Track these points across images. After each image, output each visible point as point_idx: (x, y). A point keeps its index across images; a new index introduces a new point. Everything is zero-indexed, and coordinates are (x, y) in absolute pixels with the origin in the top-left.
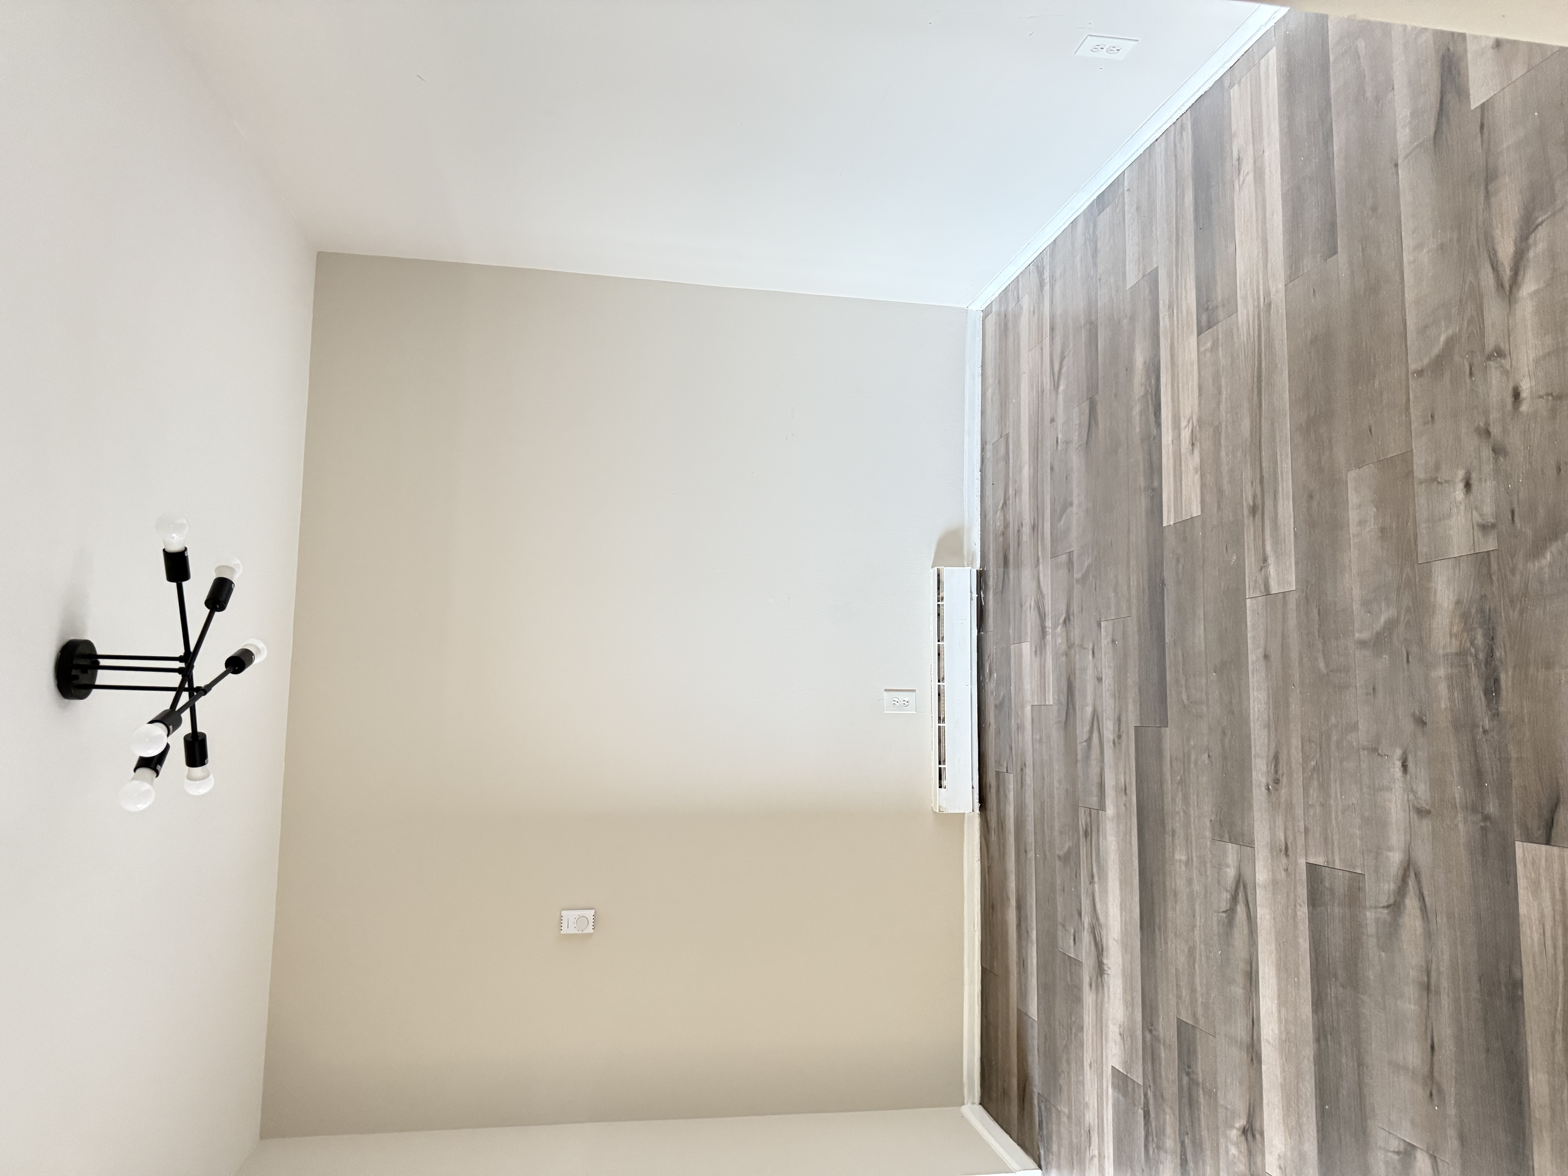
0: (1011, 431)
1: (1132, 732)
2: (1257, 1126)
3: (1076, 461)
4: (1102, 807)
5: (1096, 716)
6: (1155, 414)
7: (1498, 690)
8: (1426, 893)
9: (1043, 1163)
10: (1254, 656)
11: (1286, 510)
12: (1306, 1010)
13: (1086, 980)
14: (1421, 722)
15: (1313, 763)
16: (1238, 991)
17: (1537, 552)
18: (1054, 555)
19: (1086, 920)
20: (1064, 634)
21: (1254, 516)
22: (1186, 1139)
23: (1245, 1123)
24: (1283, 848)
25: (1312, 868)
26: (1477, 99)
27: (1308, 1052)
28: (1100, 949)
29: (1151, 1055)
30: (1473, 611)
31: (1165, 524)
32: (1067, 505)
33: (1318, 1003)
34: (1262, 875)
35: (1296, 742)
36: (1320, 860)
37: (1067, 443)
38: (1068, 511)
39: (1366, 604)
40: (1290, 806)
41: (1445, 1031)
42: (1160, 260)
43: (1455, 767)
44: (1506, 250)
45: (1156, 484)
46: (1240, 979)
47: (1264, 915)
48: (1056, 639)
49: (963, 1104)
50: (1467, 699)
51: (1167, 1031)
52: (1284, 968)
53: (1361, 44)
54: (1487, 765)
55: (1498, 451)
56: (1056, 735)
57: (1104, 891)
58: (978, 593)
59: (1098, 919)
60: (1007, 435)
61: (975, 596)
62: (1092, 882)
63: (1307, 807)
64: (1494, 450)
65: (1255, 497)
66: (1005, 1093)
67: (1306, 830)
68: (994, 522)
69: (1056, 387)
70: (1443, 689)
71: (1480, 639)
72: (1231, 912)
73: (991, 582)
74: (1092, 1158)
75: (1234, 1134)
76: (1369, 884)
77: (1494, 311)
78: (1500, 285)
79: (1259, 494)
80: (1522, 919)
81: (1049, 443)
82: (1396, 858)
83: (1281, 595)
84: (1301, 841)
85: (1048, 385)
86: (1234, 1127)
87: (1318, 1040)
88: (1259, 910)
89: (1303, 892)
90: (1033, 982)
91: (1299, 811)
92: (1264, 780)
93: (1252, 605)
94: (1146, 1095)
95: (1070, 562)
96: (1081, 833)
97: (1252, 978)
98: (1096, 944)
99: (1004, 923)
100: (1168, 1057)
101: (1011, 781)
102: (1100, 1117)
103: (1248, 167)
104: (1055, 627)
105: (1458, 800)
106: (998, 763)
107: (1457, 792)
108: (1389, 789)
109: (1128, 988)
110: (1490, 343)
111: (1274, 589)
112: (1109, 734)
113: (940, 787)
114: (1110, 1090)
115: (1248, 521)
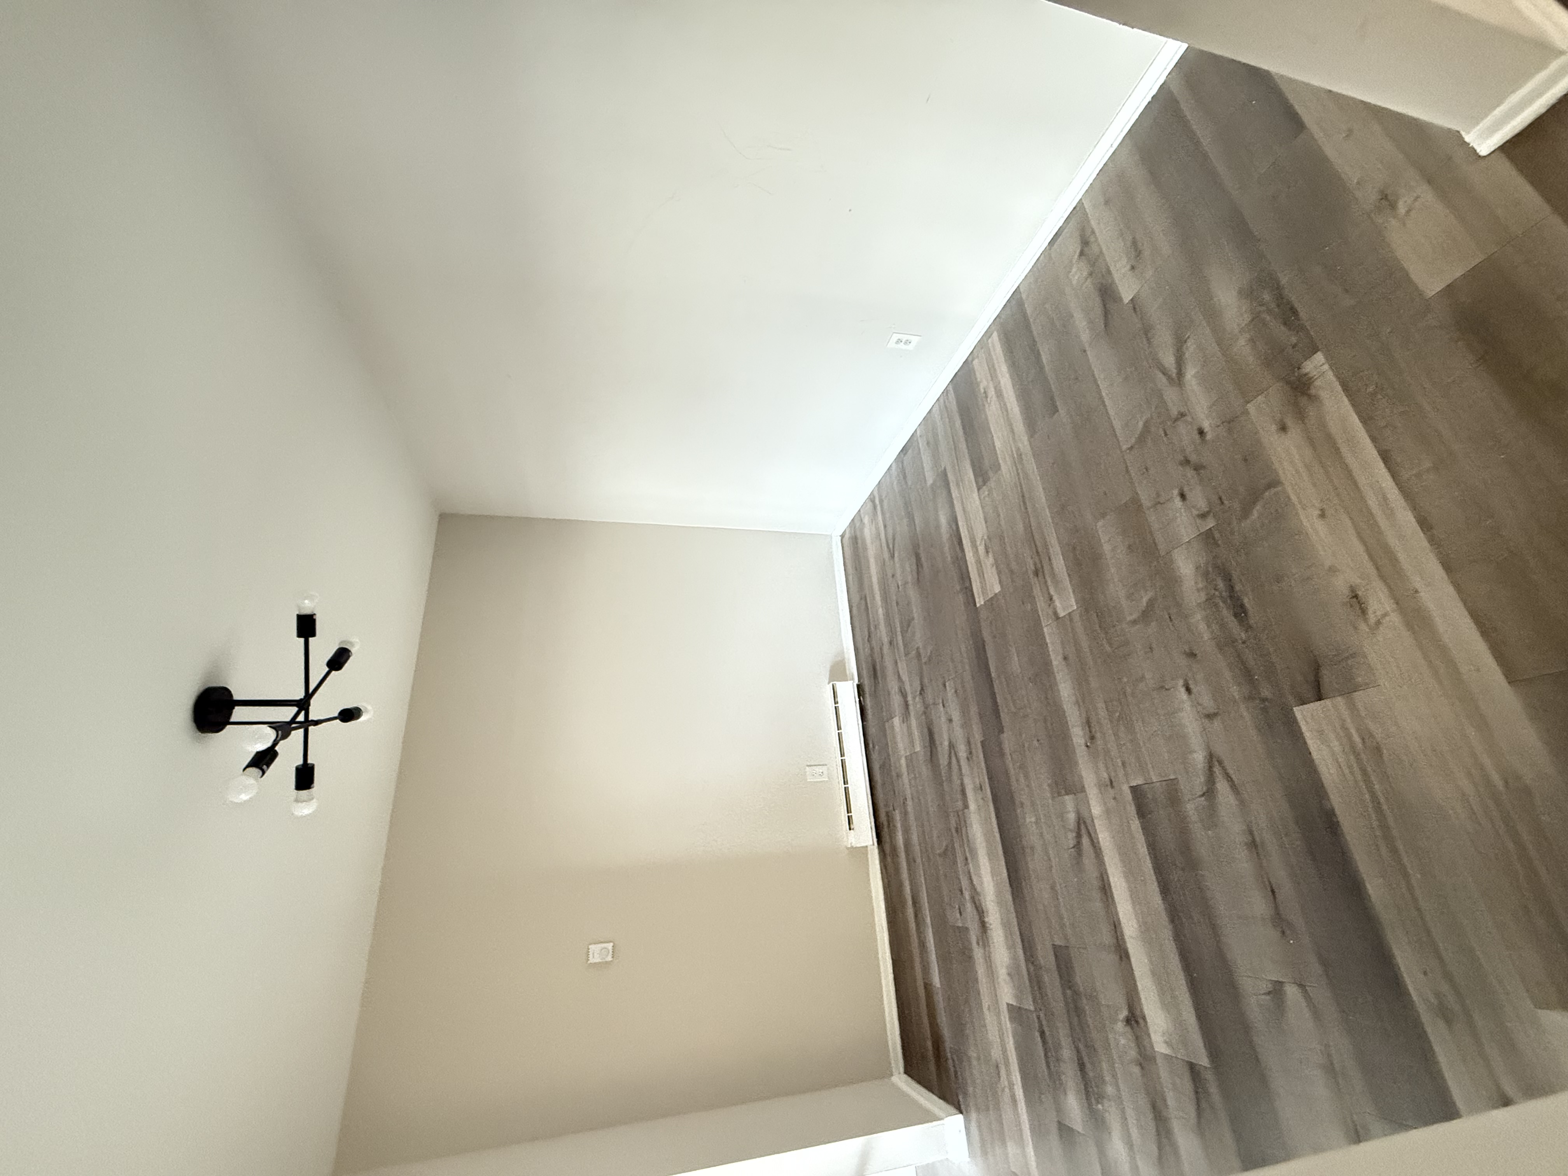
0: (868, 593)
1: (979, 745)
2: (1138, 1013)
3: (913, 594)
4: (966, 806)
5: (952, 746)
6: (959, 545)
7: (1245, 612)
8: (1231, 772)
9: (962, 1107)
10: (1056, 661)
11: (1059, 564)
12: (1157, 900)
13: (974, 939)
14: (1192, 655)
15: (1117, 714)
16: (1097, 905)
17: (1246, 512)
18: (906, 655)
19: (967, 895)
20: (921, 701)
21: (1037, 576)
22: (1080, 1044)
23: (1127, 1014)
24: (1109, 783)
25: (1134, 790)
26: (1127, 297)
27: (1166, 933)
28: (981, 912)
29: (1036, 983)
30: (1210, 569)
31: (978, 605)
32: (910, 622)
33: (1165, 890)
34: (1096, 810)
35: (1101, 705)
36: (1139, 781)
37: (906, 583)
38: (912, 624)
39: (1130, 597)
40: (1107, 752)
41: (1280, 875)
42: (946, 462)
43: (1227, 674)
44: (1169, 360)
45: (967, 585)
46: (1097, 895)
47: (1104, 837)
48: (916, 706)
49: (892, 1075)
50: (1223, 626)
51: (1045, 957)
52: (1131, 873)
53: (1047, 306)
54: (1251, 663)
55: (1198, 468)
56: (925, 770)
57: (977, 867)
58: (859, 698)
59: (975, 890)
60: (865, 597)
61: (857, 700)
62: (967, 864)
63: (1120, 746)
64: (1195, 469)
65: (1035, 564)
66: (924, 1057)
67: (1124, 764)
68: (864, 650)
69: (892, 556)
70: (1202, 626)
71: (1221, 585)
72: (1078, 845)
73: (867, 689)
74: (1003, 1090)
75: (1120, 1026)
76: (1183, 785)
77: (1171, 395)
78: (1170, 378)
79: (1038, 562)
80: (1317, 762)
81: (893, 589)
82: (1199, 757)
83: (1067, 617)
84: (1121, 773)
85: (886, 555)
86: (1119, 1020)
87: (1172, 921)
88: (1100, 836)
89: (1132, 809)
90: (933, 957)
91: (1114, 752)
92: (1082, 741)
93: (1049, 631)
94: (1038, 1018)
95: (919, 655)
96: (953, 831)
97: (1105, 889)
98: (977, 908)
99: (906, 922)
100: (1051, 980)
101: (897, 816)
102: (1004, 1051)
103: (992, 393)
104: (914, 698)
105: (1237, 697)
106: (886, 805)
107: (1235, 691)
108: (1181, 710)
109: (1008, 934)
110: (1174, 412)
111: (1062, 614)
112: (963, 754)
113: (850, 829)
114: (1008, 1023)
115: (1034, 580)
